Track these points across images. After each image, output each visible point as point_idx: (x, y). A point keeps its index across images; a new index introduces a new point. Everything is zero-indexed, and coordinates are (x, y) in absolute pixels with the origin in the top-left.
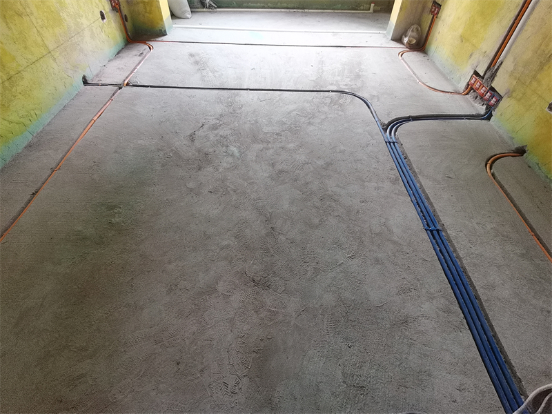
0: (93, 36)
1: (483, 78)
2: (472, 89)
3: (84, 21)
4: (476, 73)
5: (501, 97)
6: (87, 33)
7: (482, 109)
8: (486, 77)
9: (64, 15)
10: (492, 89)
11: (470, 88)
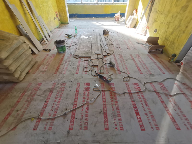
0: (53, 23)
3: (52, 20)
6: (52, 22)
9: (48, 18)
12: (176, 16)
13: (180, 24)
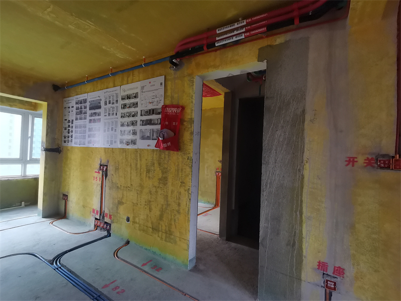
1: (100, 219)
2: (97, 226)
4: (96, 219)
5: (111, 224)
7: (105, 233)
8: (101, 219)
10: (106, 223)
11: (96, 227)
12: (156, 192)
13: (167, 201)
